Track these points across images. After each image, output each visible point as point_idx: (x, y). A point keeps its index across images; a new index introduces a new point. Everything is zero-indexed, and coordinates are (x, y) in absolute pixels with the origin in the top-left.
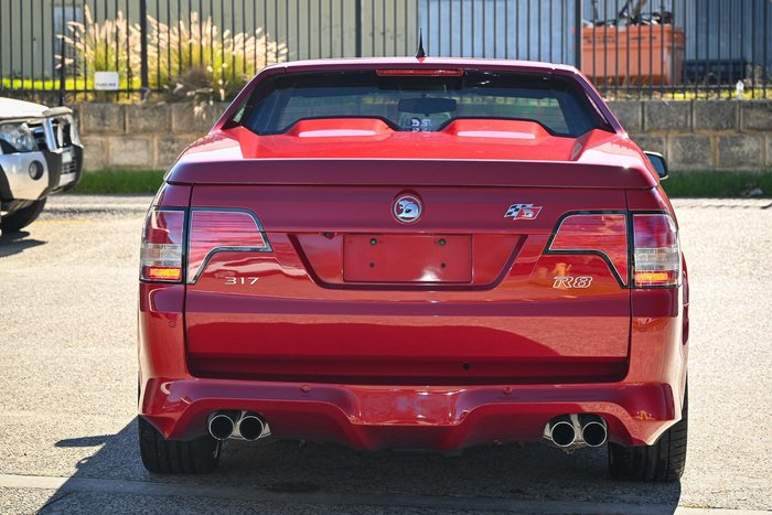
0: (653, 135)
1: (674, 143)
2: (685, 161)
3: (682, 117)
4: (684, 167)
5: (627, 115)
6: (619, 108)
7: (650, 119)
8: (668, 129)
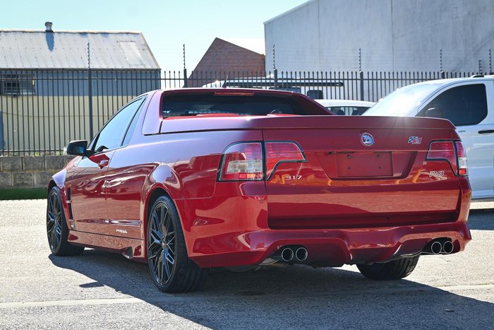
0: (27, 172)
1: (37, 175)
2: (41, 183)
3: (40, 164)
4: (41, 186)
5: (15, 163)
6: (11, 160)
7: (26, 165)
8: (34, 169)
